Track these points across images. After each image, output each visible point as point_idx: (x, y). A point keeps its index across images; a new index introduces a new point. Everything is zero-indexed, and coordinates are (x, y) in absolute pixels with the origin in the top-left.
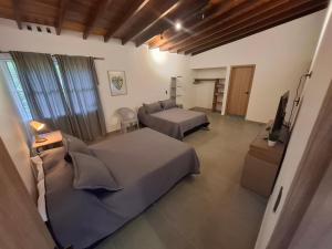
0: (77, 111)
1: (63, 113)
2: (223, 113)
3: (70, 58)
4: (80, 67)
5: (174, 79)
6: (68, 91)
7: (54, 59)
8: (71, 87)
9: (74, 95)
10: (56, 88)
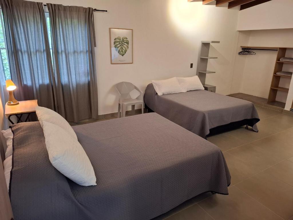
0: (65, 80)
1: (47, 81)
2: (288, 108)
3: (65, 8)
4: (75, 21)
5: (206, 45)
6: (56, 52)
7: (46, 9)
8: (61, 47)
9: (63, 58)
10: (43, 47)
